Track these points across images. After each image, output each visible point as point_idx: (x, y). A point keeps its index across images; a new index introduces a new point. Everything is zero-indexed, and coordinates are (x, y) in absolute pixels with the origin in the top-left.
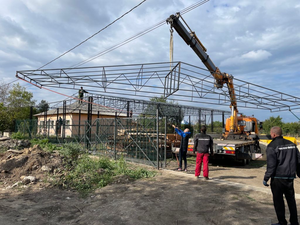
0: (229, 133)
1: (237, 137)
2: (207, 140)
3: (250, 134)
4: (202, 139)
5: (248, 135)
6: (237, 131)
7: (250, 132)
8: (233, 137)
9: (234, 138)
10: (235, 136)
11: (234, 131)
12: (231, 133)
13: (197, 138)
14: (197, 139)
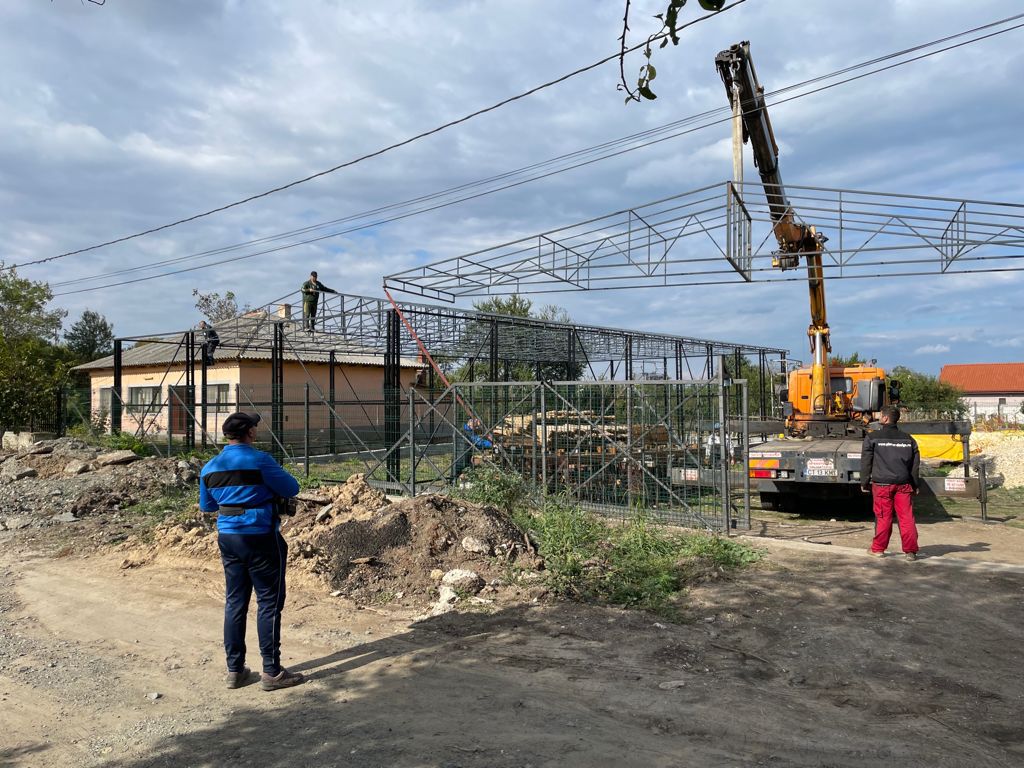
0: (811, 418)
1: (838, 427)
2: (904, 446)
3: (872, 420)
4: (889, 444)
5: (867, 421)
6: (833, 409)
7: (869, 412)
8: (826, 430)
9: (829, 433)
10: (831, 425)
11: (826, 412)
12: (818, 418)
13: (872, 441)
14: (874, 444)
